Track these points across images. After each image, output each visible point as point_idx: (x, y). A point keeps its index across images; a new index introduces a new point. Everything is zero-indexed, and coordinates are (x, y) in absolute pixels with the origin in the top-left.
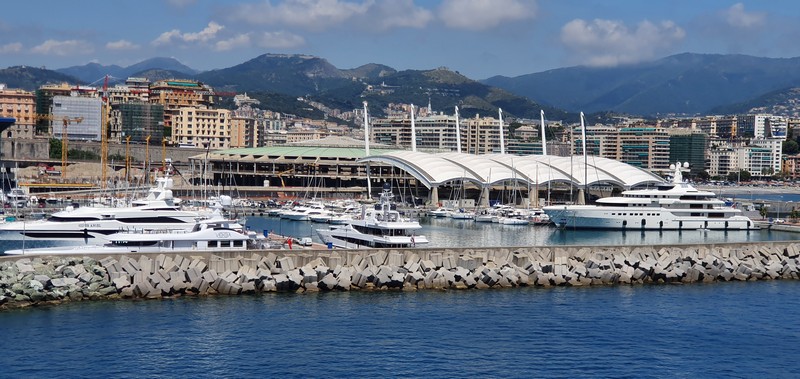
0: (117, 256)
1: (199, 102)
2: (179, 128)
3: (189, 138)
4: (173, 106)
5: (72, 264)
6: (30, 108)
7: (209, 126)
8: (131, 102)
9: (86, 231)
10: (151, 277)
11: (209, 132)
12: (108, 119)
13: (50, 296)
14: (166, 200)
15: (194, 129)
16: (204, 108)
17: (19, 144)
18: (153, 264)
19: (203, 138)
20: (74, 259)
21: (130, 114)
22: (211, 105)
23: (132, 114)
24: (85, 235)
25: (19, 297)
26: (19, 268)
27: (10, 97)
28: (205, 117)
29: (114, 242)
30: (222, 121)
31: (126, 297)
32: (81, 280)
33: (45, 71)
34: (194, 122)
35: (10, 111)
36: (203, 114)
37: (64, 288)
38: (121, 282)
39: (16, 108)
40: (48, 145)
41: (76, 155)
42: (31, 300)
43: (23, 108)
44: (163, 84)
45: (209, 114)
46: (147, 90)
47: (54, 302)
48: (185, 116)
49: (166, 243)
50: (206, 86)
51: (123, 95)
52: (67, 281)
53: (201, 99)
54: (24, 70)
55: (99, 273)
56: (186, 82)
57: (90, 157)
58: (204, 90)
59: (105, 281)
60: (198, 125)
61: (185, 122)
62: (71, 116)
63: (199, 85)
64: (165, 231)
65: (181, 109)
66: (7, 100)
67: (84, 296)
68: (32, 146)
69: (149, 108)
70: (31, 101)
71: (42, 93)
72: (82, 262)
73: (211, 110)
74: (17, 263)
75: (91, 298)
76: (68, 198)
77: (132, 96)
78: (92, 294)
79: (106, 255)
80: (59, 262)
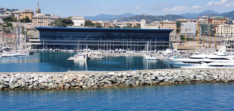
0: (213, 69)
1: (224, 23)
2: (218, 31)
3: (221, 34)
4: (216, 24)
5: (201, 71)
6: (175, 26)
7: (228, 30)
8: (204, 24)
9: (200, 61)
10: (224, 76)
11: (228, 32)
12: (197, 29)
13: (196, 80)
14: (224, 53)
15: (223, 31)
16: (226, 25)
17: (172, 37)
18: (225, 72)
19: (226, 34)
20: (201, 70)
21: (203, 27)
22: (228, 23)
23: (204, 27)
24: (200, 63)
25: (188, 80)
26: (187, 72)
27: (170, 23)
28: (226, 27)
29: (211, 65)
30: (232, 28)
31: (217, 82)
32: (204, 76)
33: (175, 15)
34: (223, 29)
35: (170, 27)
36: (226, 26)
37: (199, 78)
38: (216, 77)
39: (171, 26)
40: (180, 37)
41: (188, 40)
42: (191, 81)
43: (173, 26)
44: (213, 18)
45: (228, 26)
46: (208, 20)
47: (197, 82)
48: (220, 27)
49: (227, 66)
50: (227, 18)
51: (201, 22)
52: (200, 76)
53: (225, 22)
54: (170, 15)
55: (209, 74)
56: (221, 17)
57: (192, 40)
58: (226, 19)
59: (211, 77)
60: (224, 30)
61: (220, 29)
62: (188, 28)
63: (225, 18)
64: (226, 62)
65: (219, 25)
66: (169, 24)
67: (205, 81)
68: (176, 37)
69: (209, 25)
70: (175, 24)
71: (178, 22)
72: (203, 71)
73: (228, 25)
74: (186, 70)
75: (207, 81)
76: (188, 52)
77: (204, 22)
78: (207, 80)
79: (210, 69)
80: (197, 71)
